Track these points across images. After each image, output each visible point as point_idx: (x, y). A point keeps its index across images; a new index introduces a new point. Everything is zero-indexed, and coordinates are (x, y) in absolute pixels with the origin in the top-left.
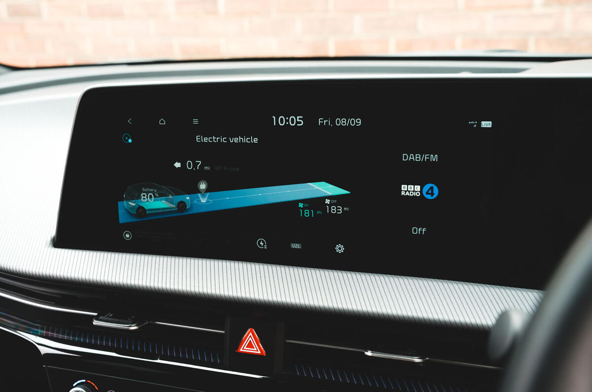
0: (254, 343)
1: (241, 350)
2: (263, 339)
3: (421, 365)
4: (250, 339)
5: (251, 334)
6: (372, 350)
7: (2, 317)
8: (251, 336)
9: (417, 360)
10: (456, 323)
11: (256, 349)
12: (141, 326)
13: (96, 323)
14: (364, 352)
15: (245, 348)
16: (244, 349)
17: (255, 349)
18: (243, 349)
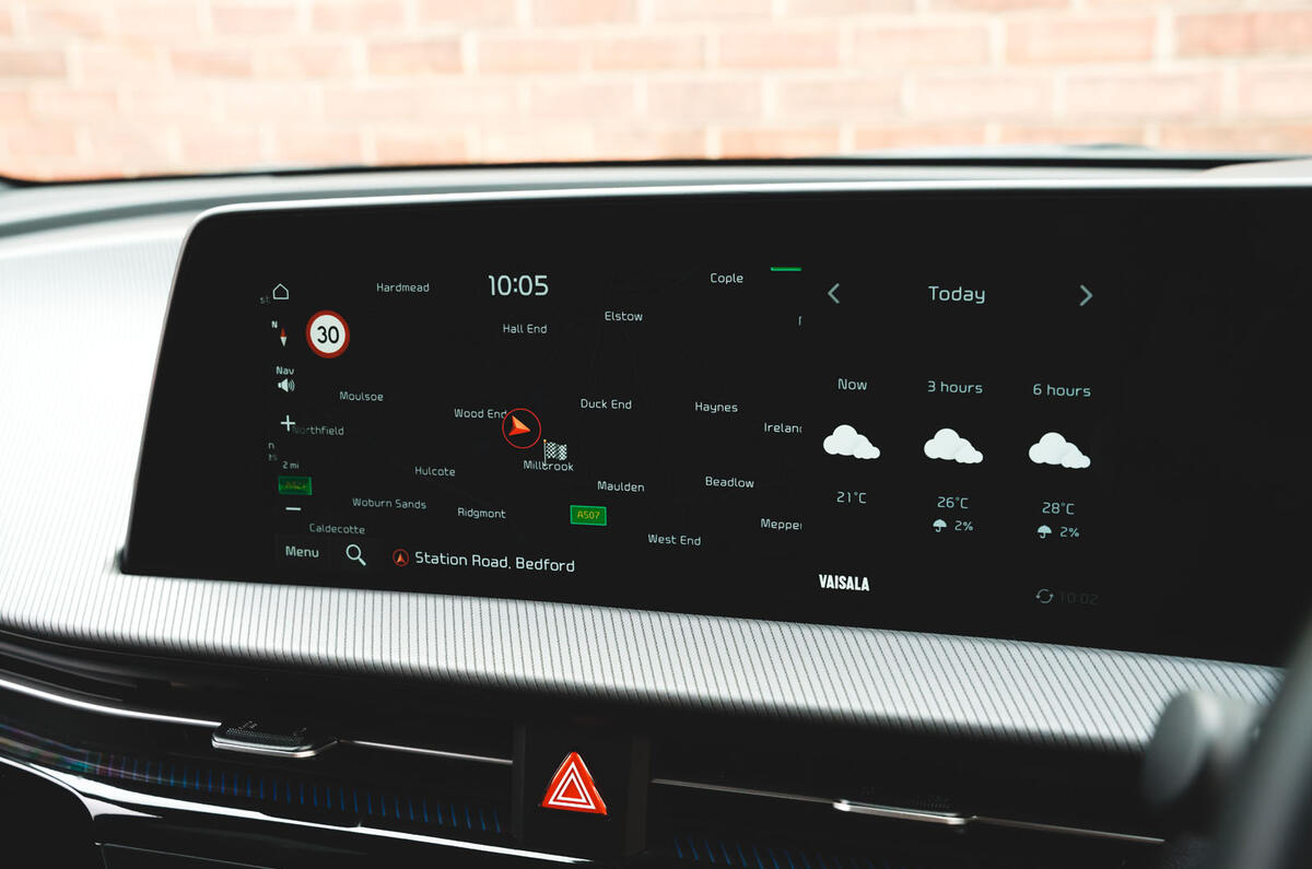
0: (581, 787)
1: (551, 802)
2: (601, 779)
3: (962, 831)
4: (572, 776)
5: (573, 765)
6: (852, 799)
7: (5, 737)
8: (573, 770)
9: (953, 820)
10: (1042, 736)
11: (586, 801)
12: (320, 749)
13: (218, 743)
14: (832, 805)
15: (560, 798)
16: (557, 799)
17: (584, 800)
18: (555, 800)
